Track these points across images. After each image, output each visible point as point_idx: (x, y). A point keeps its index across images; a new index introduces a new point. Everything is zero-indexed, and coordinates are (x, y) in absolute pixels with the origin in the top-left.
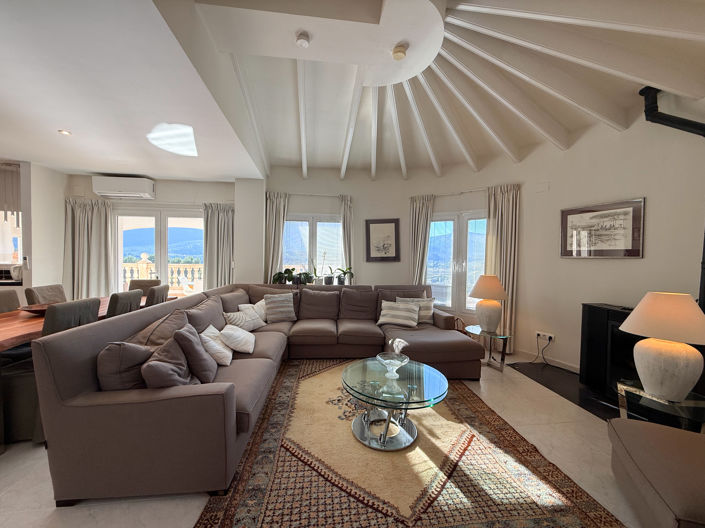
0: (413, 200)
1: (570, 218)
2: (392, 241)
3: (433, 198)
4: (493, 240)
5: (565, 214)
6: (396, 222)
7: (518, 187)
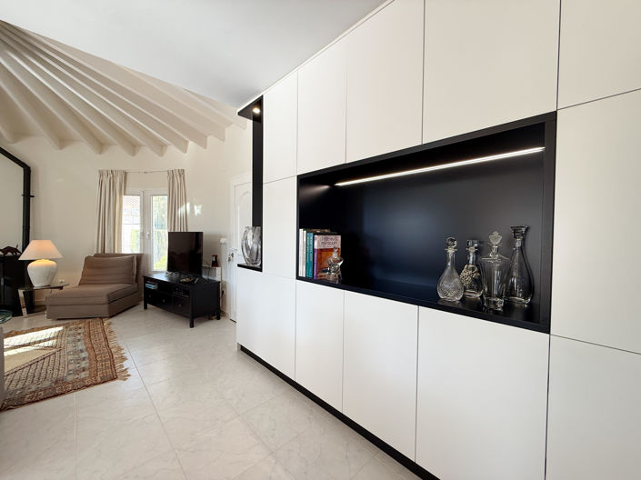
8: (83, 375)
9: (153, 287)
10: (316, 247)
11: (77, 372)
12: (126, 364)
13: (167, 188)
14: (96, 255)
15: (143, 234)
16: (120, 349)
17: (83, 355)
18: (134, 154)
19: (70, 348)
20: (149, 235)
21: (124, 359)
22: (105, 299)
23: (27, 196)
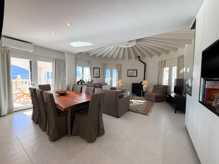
0: (102, 64)
1: (129, 71)
2: (99, 73)
3: (106, 64)
4: (117, 74)
5: (128, 70)
6: (99, 68)
7: (121, 65)
8: (141, 111)
9: (168, 96)
10: (206, 87)
11: (141, 110)
12: (150, 113)
13: (177, 63)
14: (157, 85)
15: (169, 79)
16: (152, 110)
17: (145, 108)
18: (168, 54)
19: (143, 105)
20: (171, 80)
21: (151, 112)
22: (154, 97)
23: (145, 70)
